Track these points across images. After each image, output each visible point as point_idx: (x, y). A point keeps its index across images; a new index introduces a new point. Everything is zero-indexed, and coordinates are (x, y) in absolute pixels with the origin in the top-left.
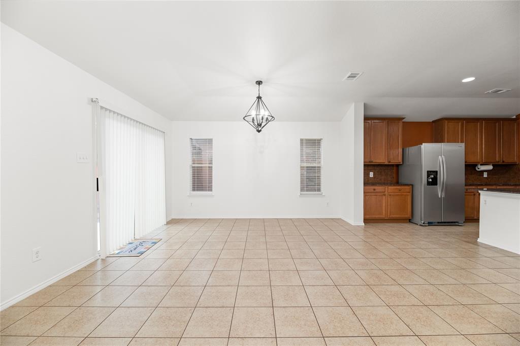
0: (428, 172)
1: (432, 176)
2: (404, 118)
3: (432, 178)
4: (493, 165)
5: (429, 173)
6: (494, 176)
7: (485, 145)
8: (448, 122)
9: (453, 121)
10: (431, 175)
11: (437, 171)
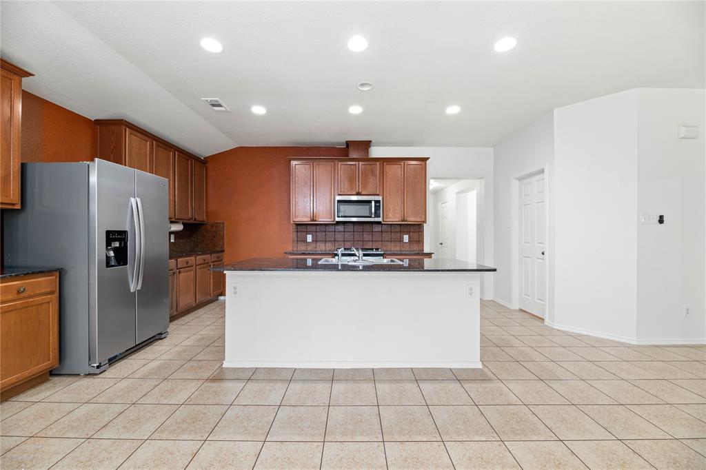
0: (108, 233)
1: (117, 244)
2: (29, 74)
3: (115, 250)
4: (183, 224)
5: (111, 236)
6: (181, 241)
7: (179, 190)
8: (131, 134)
9: (138, 134)
10: (116, 240)
11: (125, 232)
